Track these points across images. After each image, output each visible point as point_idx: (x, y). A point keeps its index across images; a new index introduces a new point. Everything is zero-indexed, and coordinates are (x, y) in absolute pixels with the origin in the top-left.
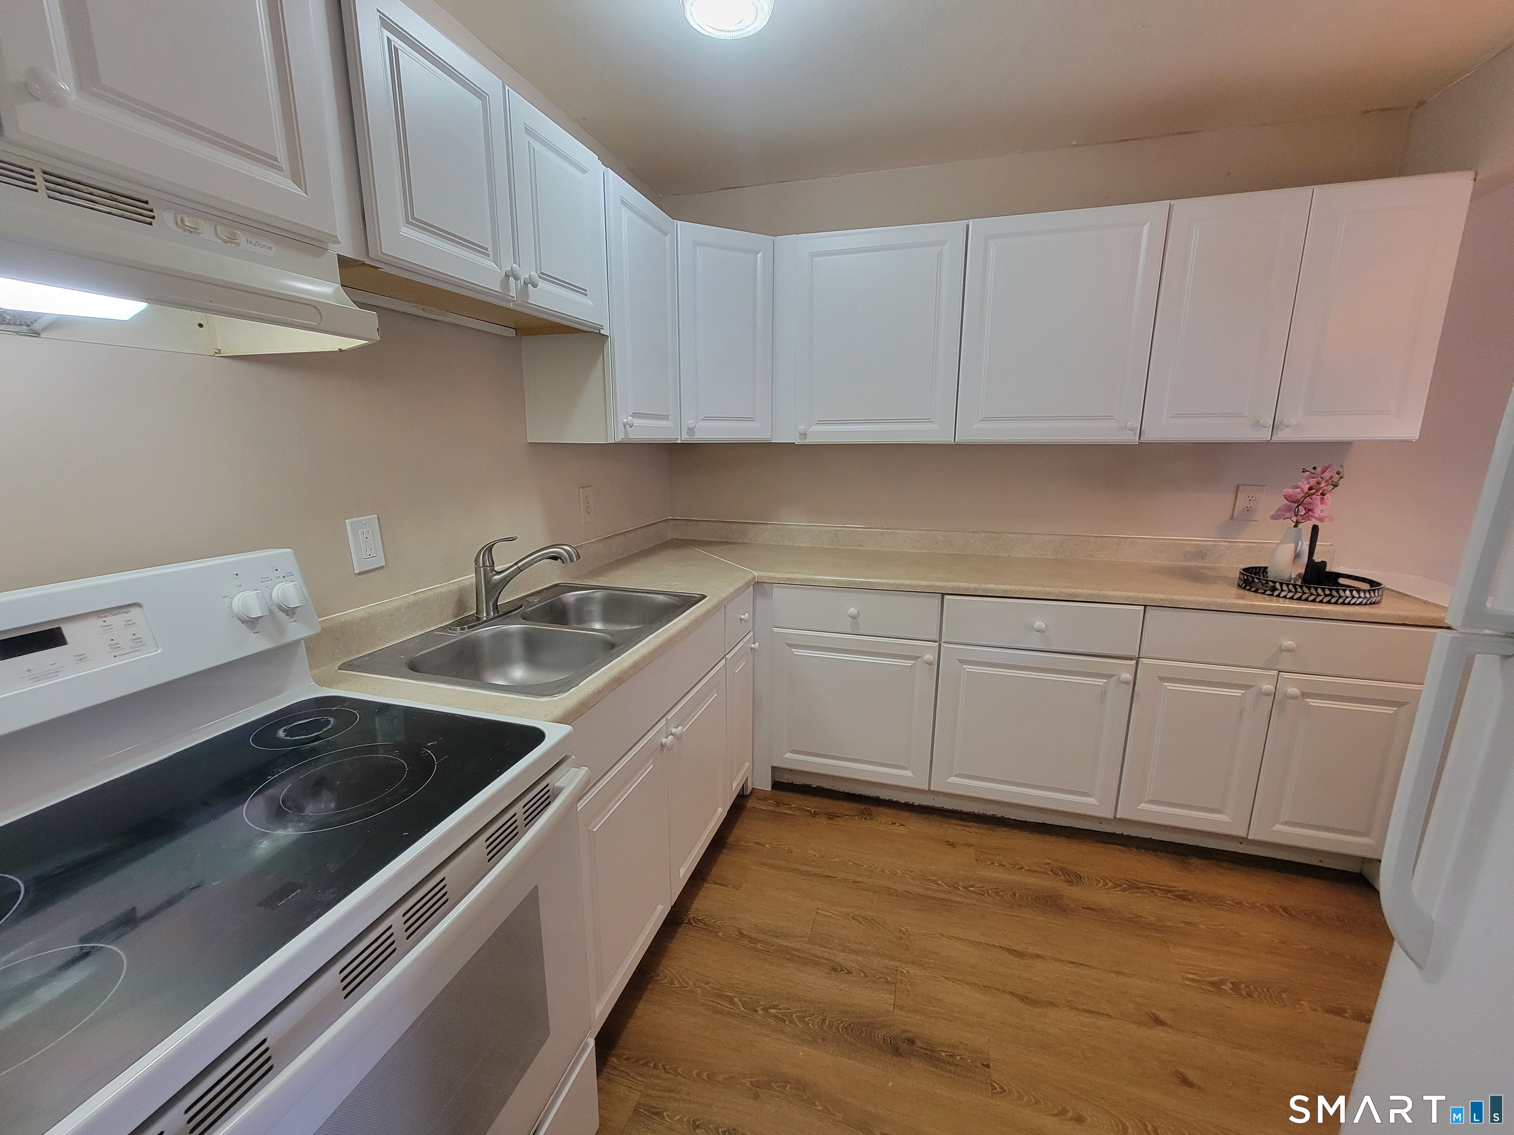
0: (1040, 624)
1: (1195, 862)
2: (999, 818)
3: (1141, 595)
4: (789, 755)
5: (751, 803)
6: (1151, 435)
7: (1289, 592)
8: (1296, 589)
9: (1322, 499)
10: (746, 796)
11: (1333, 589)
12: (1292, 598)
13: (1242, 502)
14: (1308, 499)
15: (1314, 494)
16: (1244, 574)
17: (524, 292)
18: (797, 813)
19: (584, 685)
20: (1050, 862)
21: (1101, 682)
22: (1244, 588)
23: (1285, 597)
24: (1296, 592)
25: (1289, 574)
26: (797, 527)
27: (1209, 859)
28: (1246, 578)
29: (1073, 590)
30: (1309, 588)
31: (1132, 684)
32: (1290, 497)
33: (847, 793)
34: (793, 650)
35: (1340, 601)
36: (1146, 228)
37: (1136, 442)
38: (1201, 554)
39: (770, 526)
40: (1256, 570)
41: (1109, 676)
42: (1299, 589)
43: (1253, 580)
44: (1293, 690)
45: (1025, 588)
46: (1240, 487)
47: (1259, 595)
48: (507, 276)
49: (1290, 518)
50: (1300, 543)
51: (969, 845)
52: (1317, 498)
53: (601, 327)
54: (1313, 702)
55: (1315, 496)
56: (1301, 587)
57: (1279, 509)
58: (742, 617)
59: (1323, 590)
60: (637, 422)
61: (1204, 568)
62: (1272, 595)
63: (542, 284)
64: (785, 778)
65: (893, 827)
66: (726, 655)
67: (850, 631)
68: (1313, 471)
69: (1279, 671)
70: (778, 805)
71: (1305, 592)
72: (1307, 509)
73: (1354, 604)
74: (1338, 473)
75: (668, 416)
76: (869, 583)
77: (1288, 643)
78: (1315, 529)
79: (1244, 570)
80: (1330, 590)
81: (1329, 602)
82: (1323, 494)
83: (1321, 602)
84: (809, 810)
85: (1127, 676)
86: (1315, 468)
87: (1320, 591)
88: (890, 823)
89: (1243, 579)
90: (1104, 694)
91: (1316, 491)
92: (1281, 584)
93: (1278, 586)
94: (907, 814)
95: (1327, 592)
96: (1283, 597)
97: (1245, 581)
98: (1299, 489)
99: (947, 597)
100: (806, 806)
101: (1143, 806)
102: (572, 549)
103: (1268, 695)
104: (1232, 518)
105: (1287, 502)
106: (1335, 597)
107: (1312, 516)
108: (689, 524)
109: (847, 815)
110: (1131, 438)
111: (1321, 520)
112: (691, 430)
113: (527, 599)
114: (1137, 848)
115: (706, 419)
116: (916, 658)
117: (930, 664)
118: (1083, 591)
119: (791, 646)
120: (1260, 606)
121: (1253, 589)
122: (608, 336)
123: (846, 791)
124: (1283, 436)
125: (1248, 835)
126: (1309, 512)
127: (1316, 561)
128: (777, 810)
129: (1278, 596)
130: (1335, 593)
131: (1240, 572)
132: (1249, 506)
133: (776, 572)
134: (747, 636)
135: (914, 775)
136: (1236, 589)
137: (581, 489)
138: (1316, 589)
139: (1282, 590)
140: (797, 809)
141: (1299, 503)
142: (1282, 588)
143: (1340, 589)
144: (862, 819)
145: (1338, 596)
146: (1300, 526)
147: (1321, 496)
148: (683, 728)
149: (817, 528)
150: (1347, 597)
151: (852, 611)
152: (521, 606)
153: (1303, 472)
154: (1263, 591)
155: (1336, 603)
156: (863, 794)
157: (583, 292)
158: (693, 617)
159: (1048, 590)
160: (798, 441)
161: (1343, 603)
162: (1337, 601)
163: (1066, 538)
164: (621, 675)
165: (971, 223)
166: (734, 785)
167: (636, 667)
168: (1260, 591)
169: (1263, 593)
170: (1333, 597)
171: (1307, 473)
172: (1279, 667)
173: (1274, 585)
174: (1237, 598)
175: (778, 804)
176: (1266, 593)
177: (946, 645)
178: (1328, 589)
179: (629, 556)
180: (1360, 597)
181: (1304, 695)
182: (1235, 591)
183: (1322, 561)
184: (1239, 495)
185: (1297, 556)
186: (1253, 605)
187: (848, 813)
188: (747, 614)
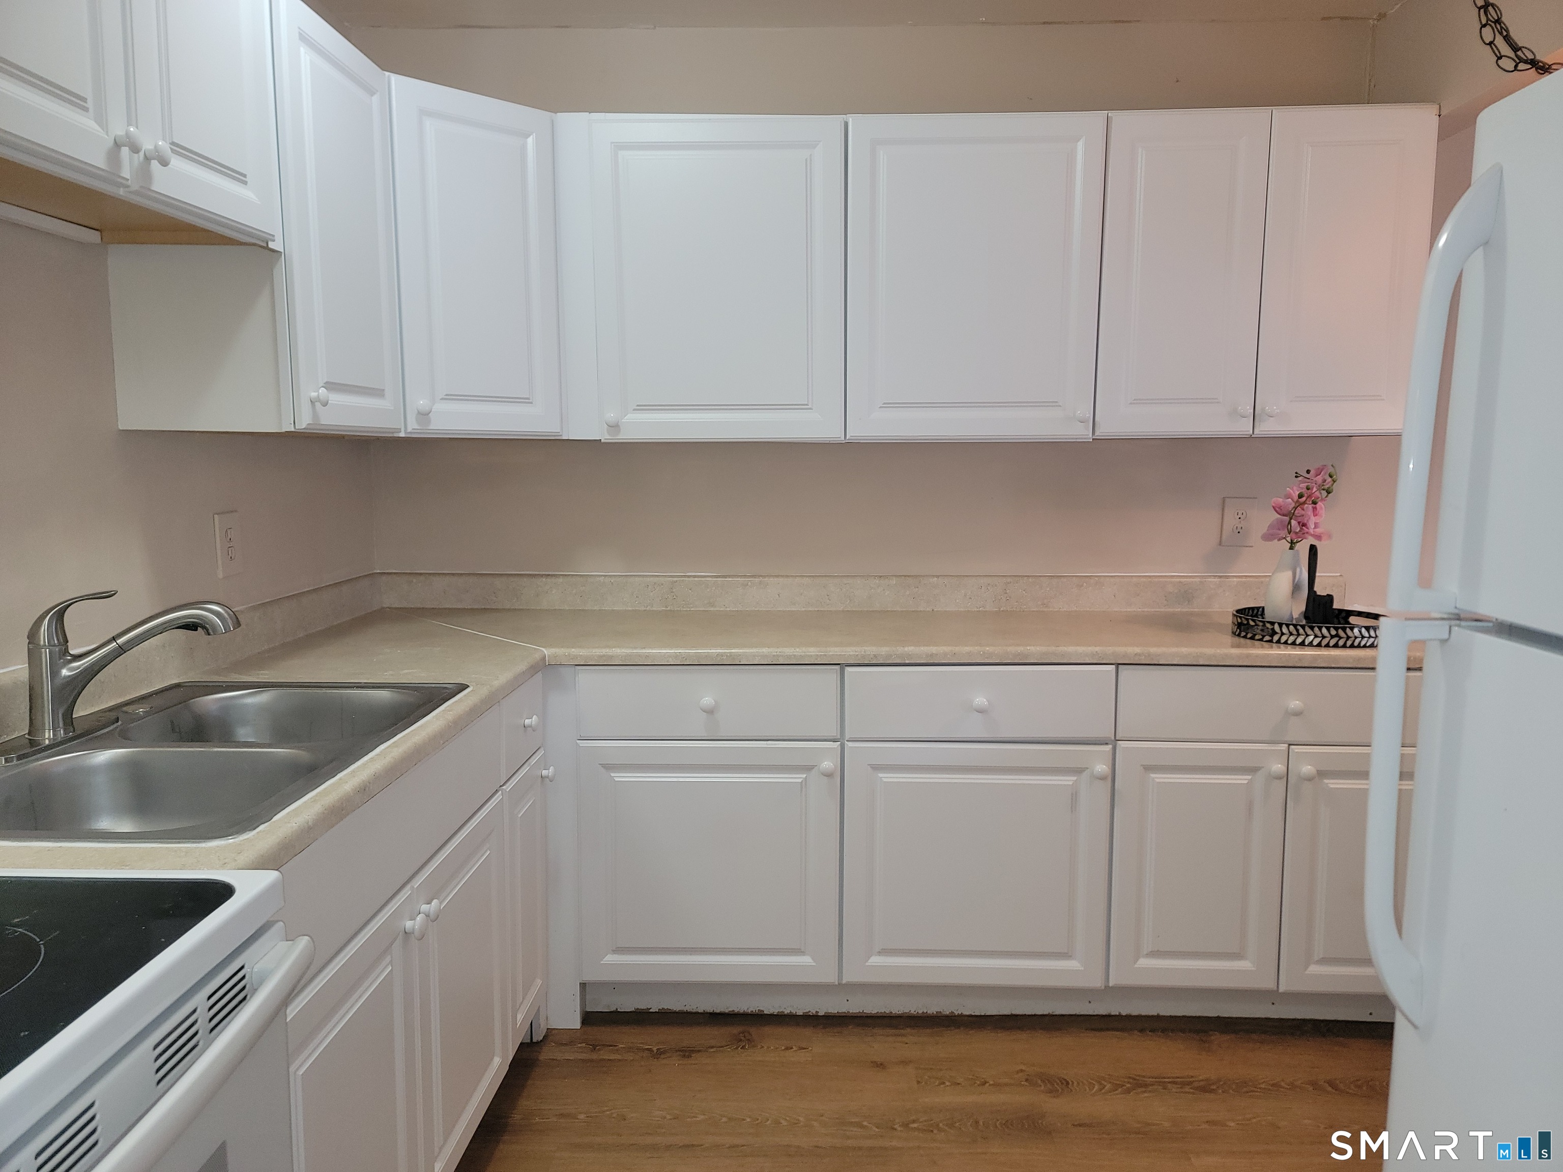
0: (980, 700)
1: (1217, 1038)
2: (947, 1016)
3: (1110, 650)
4: (610, 958)
5: (546, 1054)
6: (1106, 429)
7: (1290, 636)
8: (1297, 630)
9: (1315, 509)
10: (537, 1043)
11: (1339, 628)
12: (1294, 643)
13: (1231, 521)
14: (1299, 509)
15: (1304, 503)
16: (1237, 616)
17: (145, 172)
18: (629, 1056)
19: (280, 820)
20: (1024, 1068)
21: (1068, 780)
22: (1239, 635)
23: (1286, 643)
24: (1299, 635)
25: (1289, 613)
26: (607, 580)
27: (1235, 1032)
28: (1239, 620)
29: (1022, 648)
30: (1312, 628)
31: (1110, 779)
32: (1280, 508)
33: (711, 1014)
34: (612, 775)
35: (1349, 643)
36: (1080, 145)
37: (1090, 438)
38: (1186, 594)
39: (561, 580)
40: (1253, 612)
41: (1078, 771)
42: (1301, 631)
43: (1248, 622)
44: (1307, 769)
45: (957, 649)
46: (1227, 500)
47: (1257, 643)
48: (117, 145)
49: (1284, 538)
50: (1298, 570)
51: (905, 1062)
52: (1309, 507)
53: (271, 237)
54: (1333, 784)
55: (1306, 505)
56: (1303, 627)
57: (1271, 527)
58: (527, 722)
59: (1328, 629)
60: (335, 398)
61: (1192, 614)
62: (1271, 641)
63: (176, 162)
64: (603, 1004)
65: (789, 1053)
66: (503, 785)
67: (704, 734)
68: (1307, 476)
69: (1290, 745)
70: (594, 1048)
71: (1308, 634)
72: (1301, 524)
73: (1365, 646)
74: (1331, 476)
75: (384, 390)
76: (731, 656)
77: (1295, 704)
78: (1313, 550)
79: (1238, 611)
80: (1336, 629)
81: (1336, 646)
82: (1314, 503)
83: (1327, 646)
84: (647, 1049)
85: (1102, 768)
86: (1308, 472)
87: (1324, 631)
88: (783, 1048)
89: (1236, 623)
90: (1074, 797)
91: (1307, 499)
92: (1280, 625)
93: (1277, 627)
94: (808, 1032)
95: (1333, 632)
96: (1284, 643)
97: (1240, 625)
98: (1290, 500)
99: (848, 670)
100: (642, 1043)
101: (1144, 962)
102: (224, 610)
103: (1279, 778)
104: (1220, 544)
105: (1279, 516)
106: (1343, 638)
107: (1307, 533)
108: (414, 580)
109: (712, 1047)
110: (1081, 432)
111: (1319, 537)
112: (424, 415)
113: (125, 709)
114: (1141, 1031)
115: (449, 398)
116: (808, 769)
117: (829, 775)
118: (1035, 650)
119: (609, 767)
120: (1257, 656)
121: (1249, 635)
122: (281, 252)
123: (709, 1009)
124: (1267, 428)
125: (1278, 987)
126: (1304, 527)
127: (1318, 593)
128: (594, 1056)
129: (1278, 642)
130: (1341, 633)
131: (1234, 615)
132: (1239, 526)
133: (580, 647)
134: (536, 754)
135: (815, 962)
136: (1230, 637)
137: (216, 516)
138: (1320, 628)
139: (1283, 634)
140: (630, 1049)
141: (1291, 515)
142: (1281, 630)
143: (1347, 627)
144: (737, 1048)
145: (1345, 636)
146: (1298, 546)
147: (1313, 505)
148: (441, 903)
149: (641, 579)
150: (1356, 638)
151: (707, 701)
152: (117, 720)
153: (1296, 477)
154: (1261, 637)
155: (1344, 646)
156: (736, 1010)
157: (239, 177)
158: (450, 716)
159: (988, 650)
160: (604, 436)
161: (1352, 646)
162: (1345, 643)
163: (1009, 580)
164: (342, 803)
165: (851, 119)
166: (520, 1017)
167: (365, 793)
168: (1257, 637)
169: (1261, 640)
170: (1341, 638)
171: (1300, 478)
172: (1290, 739)
173: (1272, 627)
174: (1233, 647)
175: (594, 1046)
176: (1264, 640)
177: (850, 744)
178: (1334, 627)
179: (307, 636)
180: (1370, 637)
181: (1322, 774)
182: (1229, 639)
183: (1327, 595)
184: (1226, 511)
185: (1296, 587)
186: (1248, 656)
187: (713, 1043)
188: (535, 716)
